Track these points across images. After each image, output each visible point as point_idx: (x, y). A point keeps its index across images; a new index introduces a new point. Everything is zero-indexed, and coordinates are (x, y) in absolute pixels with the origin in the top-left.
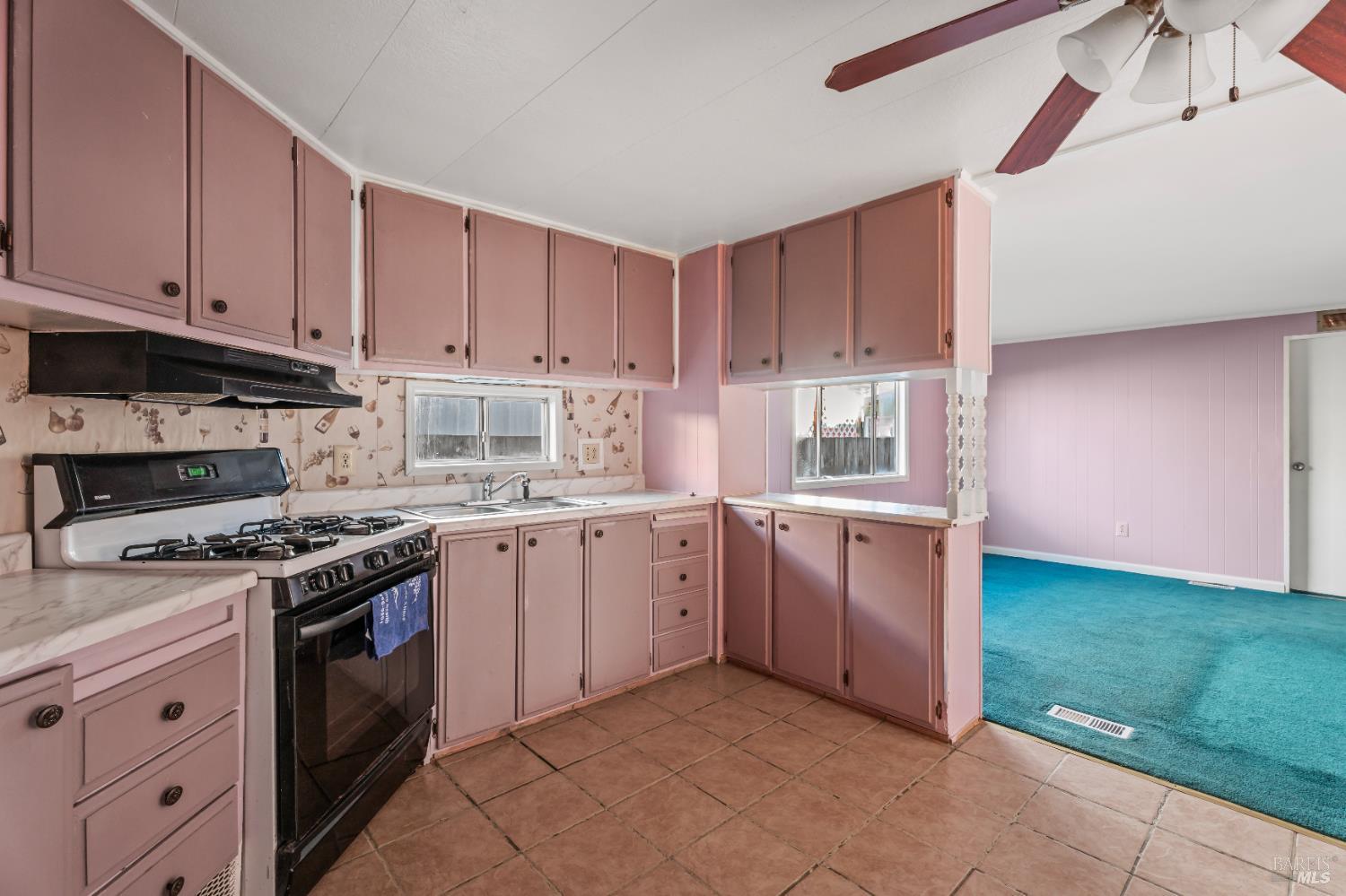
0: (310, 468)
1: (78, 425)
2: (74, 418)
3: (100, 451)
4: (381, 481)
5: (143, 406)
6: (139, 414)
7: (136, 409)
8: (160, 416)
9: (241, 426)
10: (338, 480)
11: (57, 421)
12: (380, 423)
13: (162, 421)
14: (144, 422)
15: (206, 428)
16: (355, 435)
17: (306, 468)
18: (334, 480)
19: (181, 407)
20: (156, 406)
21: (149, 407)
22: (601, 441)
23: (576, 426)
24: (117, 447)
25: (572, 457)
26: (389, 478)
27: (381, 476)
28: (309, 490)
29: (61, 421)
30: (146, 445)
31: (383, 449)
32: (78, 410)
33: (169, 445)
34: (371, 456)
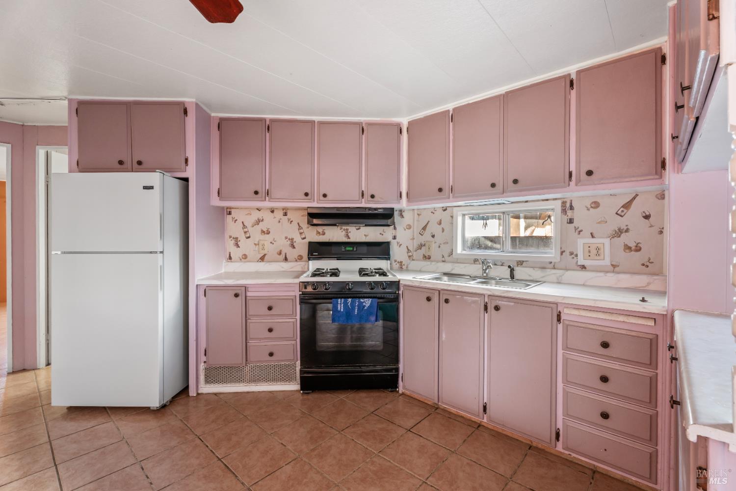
0: (418, 251)
1: (324, 234)
2: (323, 232)
3: (330, 241)
4: (443, 259)
5: (343, 227)
6: (342, 230)
7: (341, 229)
8: (349, 231)
9: (383, 233)
10: (427, 257)
11: (318, 233)
12: (443, 230)
13: (350, 232)
14: (344, 233)
15: (366, 234)
16: (433, 236)
17: (416, 251)
18: (426, 257)
19: (357, 227)
20: (347, 227)
21: (345, 228)
22: (607, 241)
23: (576, 229)
24: (335, 240)
25: (571, 254)
26: (447, 258)
27: (443, 257)
28: (417, 260)
29: (319, 233)
30: (345, 240)
31: (444, 243)
32: (324, 230)
33: (352, 240)
34: (439, 247)
